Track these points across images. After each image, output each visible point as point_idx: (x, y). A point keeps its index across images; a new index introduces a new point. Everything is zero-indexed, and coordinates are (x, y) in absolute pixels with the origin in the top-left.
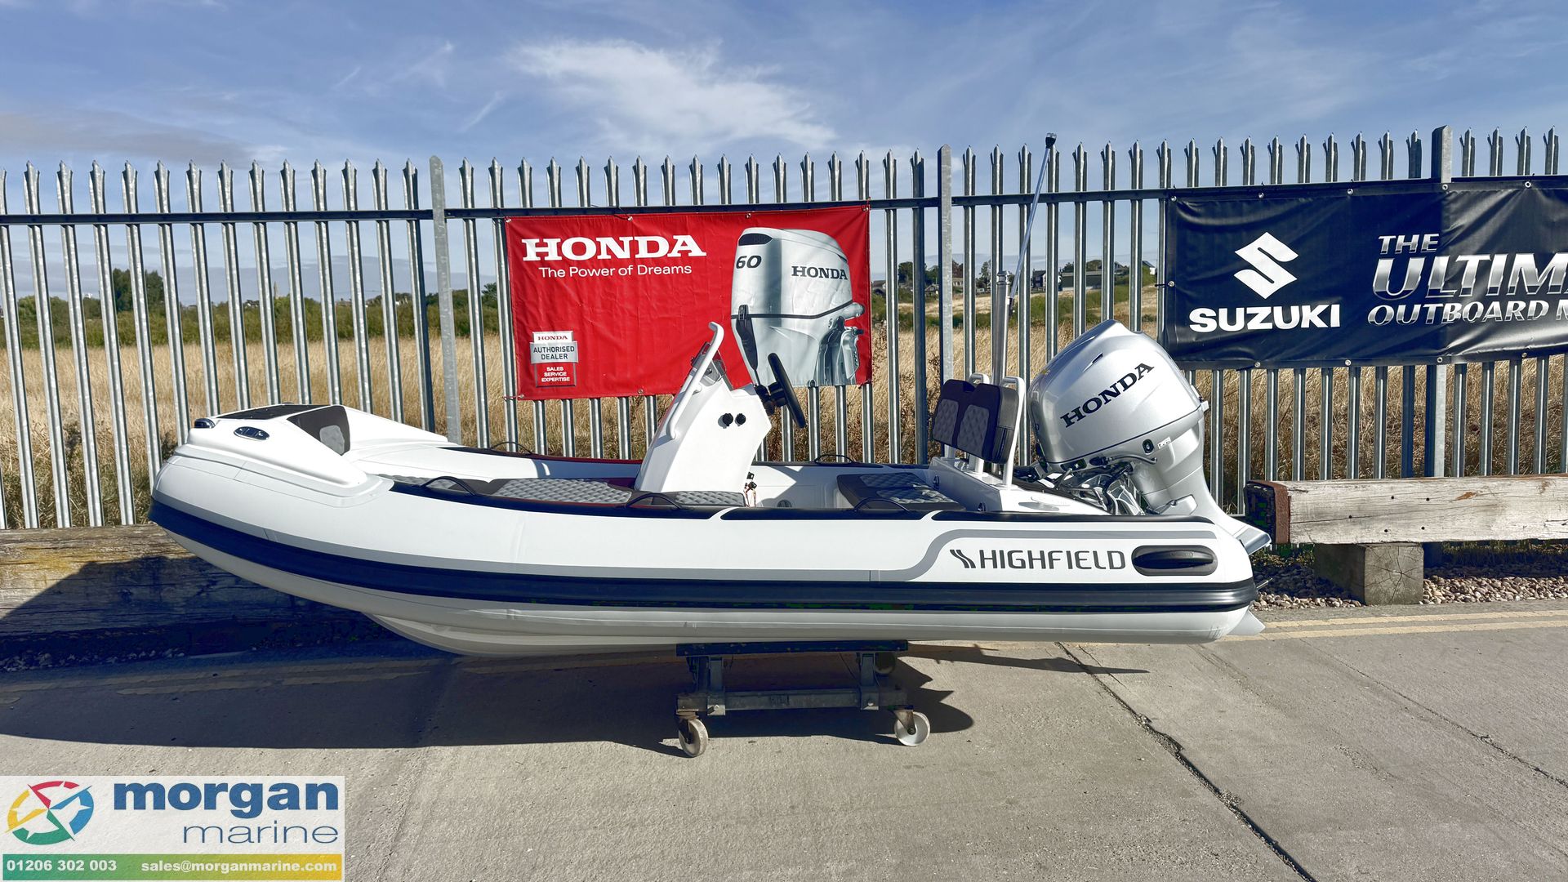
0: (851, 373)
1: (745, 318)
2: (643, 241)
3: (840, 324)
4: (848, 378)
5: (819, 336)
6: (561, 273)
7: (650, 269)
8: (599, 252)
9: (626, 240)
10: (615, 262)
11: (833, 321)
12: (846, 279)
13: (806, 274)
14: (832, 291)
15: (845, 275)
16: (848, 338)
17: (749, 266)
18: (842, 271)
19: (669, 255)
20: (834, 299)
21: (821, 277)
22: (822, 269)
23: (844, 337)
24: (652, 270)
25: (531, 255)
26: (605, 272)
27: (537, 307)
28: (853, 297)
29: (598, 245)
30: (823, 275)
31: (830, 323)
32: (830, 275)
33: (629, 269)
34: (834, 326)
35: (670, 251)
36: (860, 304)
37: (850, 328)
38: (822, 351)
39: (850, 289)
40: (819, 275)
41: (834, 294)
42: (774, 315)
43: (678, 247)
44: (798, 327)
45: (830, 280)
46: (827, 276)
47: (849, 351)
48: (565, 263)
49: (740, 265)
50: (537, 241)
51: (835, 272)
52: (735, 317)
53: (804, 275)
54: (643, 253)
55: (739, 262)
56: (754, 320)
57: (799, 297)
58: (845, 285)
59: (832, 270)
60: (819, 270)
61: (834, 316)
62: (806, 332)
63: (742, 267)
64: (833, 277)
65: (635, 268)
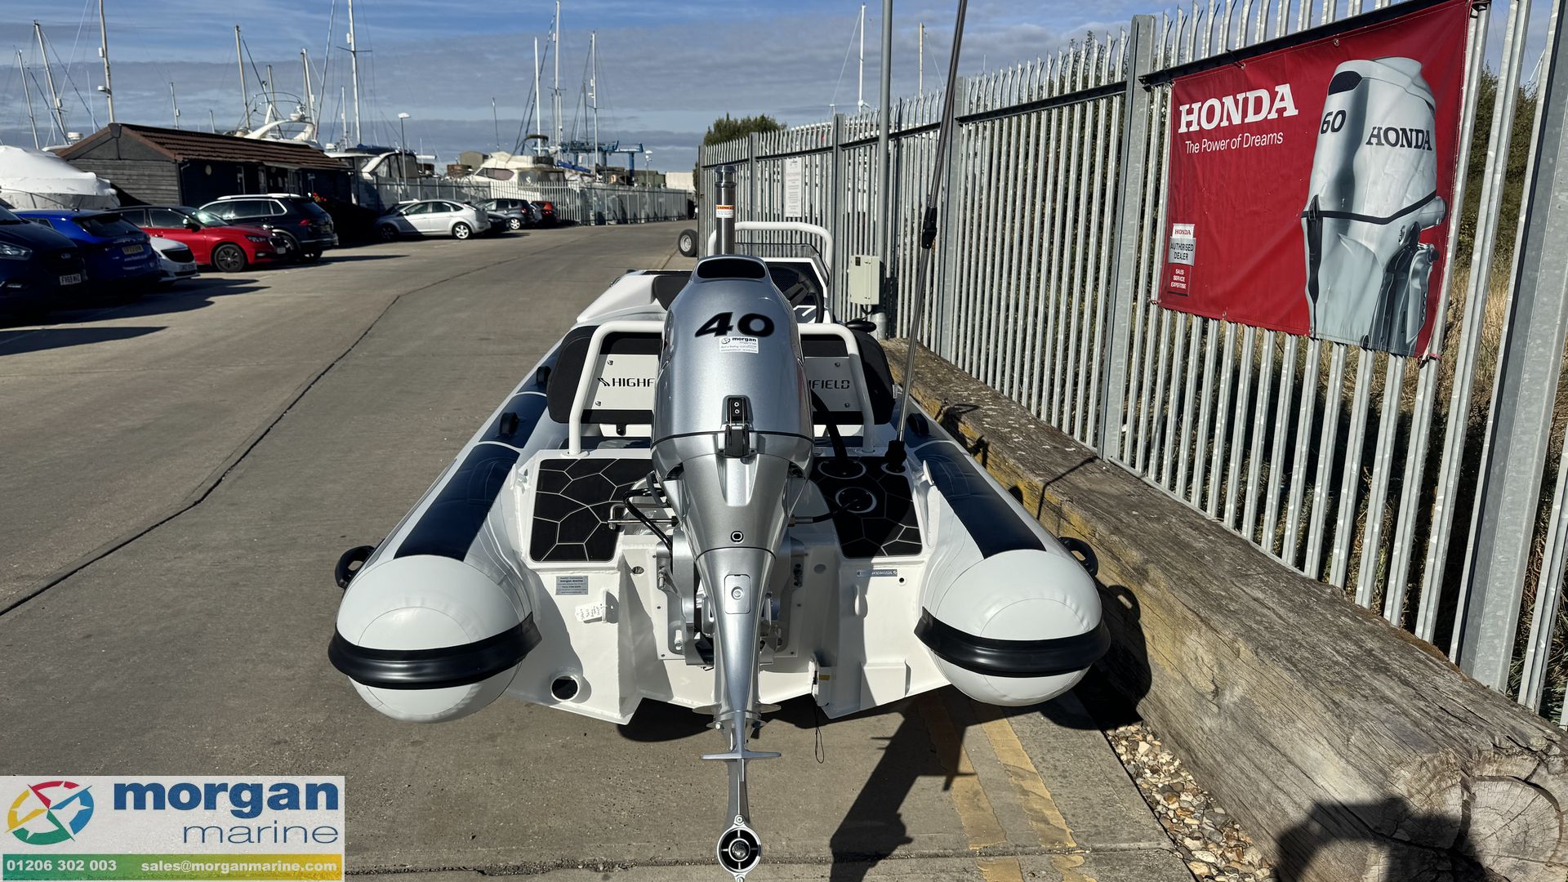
0: (1412, 335)
1: (1316, 216)
2: (1252, 95)
3: (1414, 235)
4: (1408, 341)
5: (1384, 258)
6: (1195, 148)
7: (1252, 139)
8: (1221, 120)
9: (1240, 97)
10: (1231, 131)
11: (1405, 230)
12: (1429, 149)
13: (1383, 141)
14: (1413, 170)
15: (1428, 142)
16: (1419, 266)
17: (1334, 130)
18: (1428, 132)
19: (1269, 117)
20: (1410, 188)
21: (1402, 146)
22: (1404, 130)
23: (1415, 264)
24: (1253, 141)
25: (1183, 129)
26: (1221, 145)
27: (1179, 193)
28: (1438, 184)
29: (1223, 104)
30: (1405, 143)
31: (1402, 235)
32: (1414, 144)
33: (1239, 139)
34: (1405, 241)
35: (1269, 113)
36: (1441, 198)
37: (1425, 246)
38: (1385, 285)
39: (1435, 170)
40: (1400, 143)
41: (1412, 178)
42: (1345, 216)
43: (1278, 105)
44: (1366, 239)
45: (1413, 150)
46: (1410, 145)
47: (1417, 290)
48: (1202, 133)
49: (1325, 127)
50: (1187, 106)
51: (1420, 135)
52: (1305, 215)
53: (1379, 143)
54: (1251, 118)
55: (1325, 122)
56: (1325, 220)
57: (1375, 183)
58: (1429, 158)
59: (1418, 132)
60: (1400, 132)
61: (1406, 221)
62: (1372, 248)
63: (1325, 131)
64: (1417, 146)
65: (1242, 137)
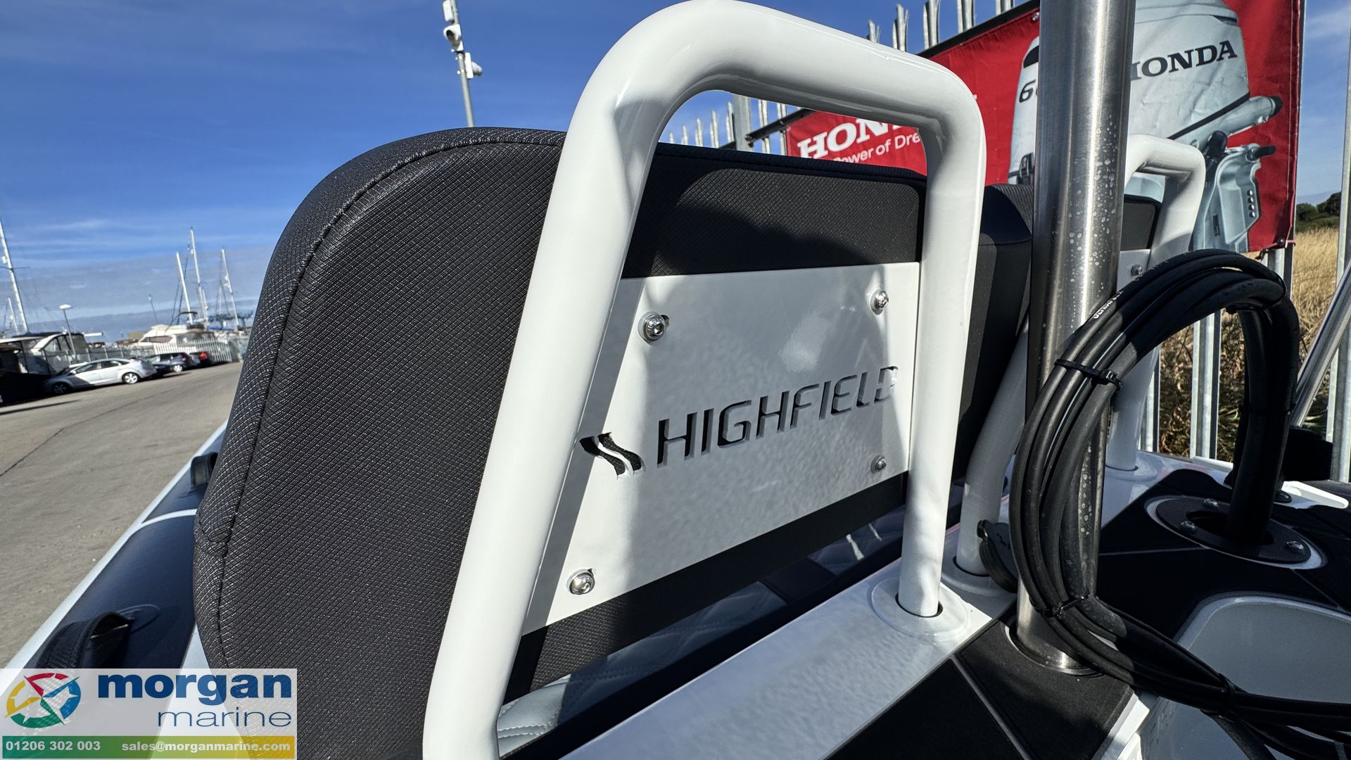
0: (1238, 230)
3: (1216, 144)
4: (1230, 241)
7: (908, 138)
10: (875, 142)
11: (1201, 142)
14: (1198, 87)
15: (1230, 51)
16: (1234, 169)
18: (1225, 43)
20: (1201, 102)
21: (1173, 69)
22: (1175, 55)
23: (1223, 168)
24: (911, 139)
26: (864, 155)
28: (1251, 85)
29: (856, 126)
30: (1178, 65)
32: (1195, 63)
33: (888, 144)
36: (1266, 95)
37: (1239, 148)
39: (1244, 73)
40: (1169, 68)
41: (1202, 92)
45: (1194, 69)
46: (1187, 65)
47: (1233, 193)
49: (1025, 96)
50: (809, 141)
51: (1207, 51)
52: (1015, 174)
55: (1023, 92)
58: (1231, 66)
59: (1204, 49)
60: (1169, 59)
61: (1200, 133)
63: (1027, 98)
64: (1201, 63)
65: (893, 142)
